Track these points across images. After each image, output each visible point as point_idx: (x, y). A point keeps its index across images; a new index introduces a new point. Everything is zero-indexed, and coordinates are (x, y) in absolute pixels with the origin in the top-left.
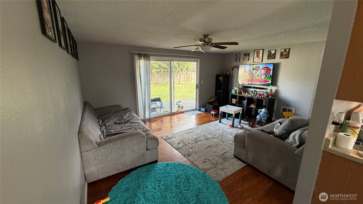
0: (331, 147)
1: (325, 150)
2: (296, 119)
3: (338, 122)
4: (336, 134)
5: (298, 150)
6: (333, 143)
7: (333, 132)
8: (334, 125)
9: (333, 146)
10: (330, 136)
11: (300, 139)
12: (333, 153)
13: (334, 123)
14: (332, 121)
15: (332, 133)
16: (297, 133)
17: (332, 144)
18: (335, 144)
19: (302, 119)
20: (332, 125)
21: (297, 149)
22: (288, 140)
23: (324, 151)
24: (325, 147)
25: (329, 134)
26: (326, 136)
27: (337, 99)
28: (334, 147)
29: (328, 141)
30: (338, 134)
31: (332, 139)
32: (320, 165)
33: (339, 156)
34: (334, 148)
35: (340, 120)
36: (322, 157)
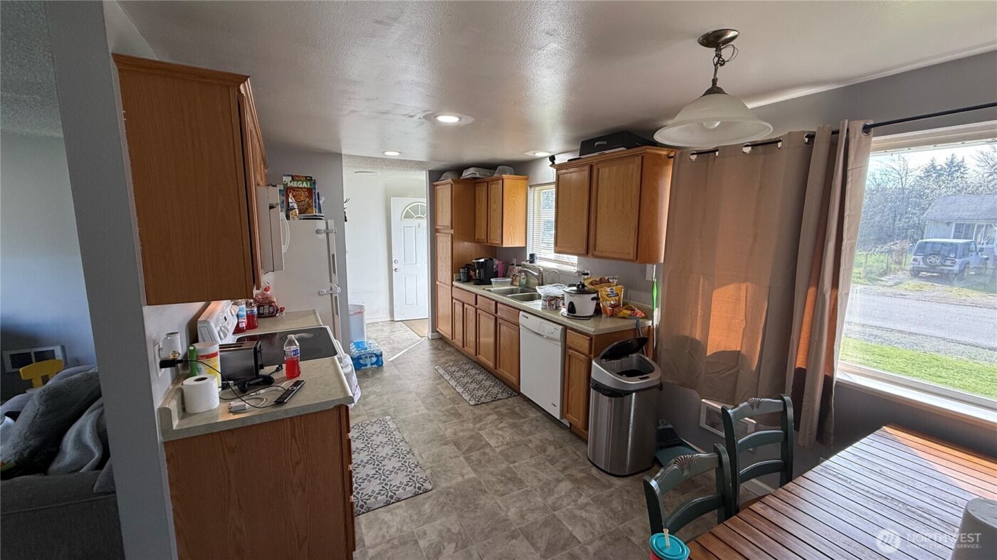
0: (178, 426)
1: (166, 440)
2: (68, 383)
3: (172, 357)
4: (180, 386)
5: (101, 474)
6: (180, 410)
7: (173, 383)
8: (168, 369)
9: (181, 418)
10: (166, 398)
11: (100, 437)
12: (186, 436)
13: (165, 364)
14: (158, 361)
15: (171, 387)
16: (85, 424)
17: (179, 413)
18: (184, 410)
19: (87, 375)
20: (163, 369)
21: (99, 473)
22: (58, 462)
23: (166, 444)
24: (164, 433)
25: (163, 394)
26: (158, 403)
27: (150, 305)
28: (185, 421)
29: (166, 412)
30: (182, 384)
31: (173, 405)
32: (169, 482)
33: (201, 436)
34: (188, 424)
35: (174, 352)
36: (168, 461)
